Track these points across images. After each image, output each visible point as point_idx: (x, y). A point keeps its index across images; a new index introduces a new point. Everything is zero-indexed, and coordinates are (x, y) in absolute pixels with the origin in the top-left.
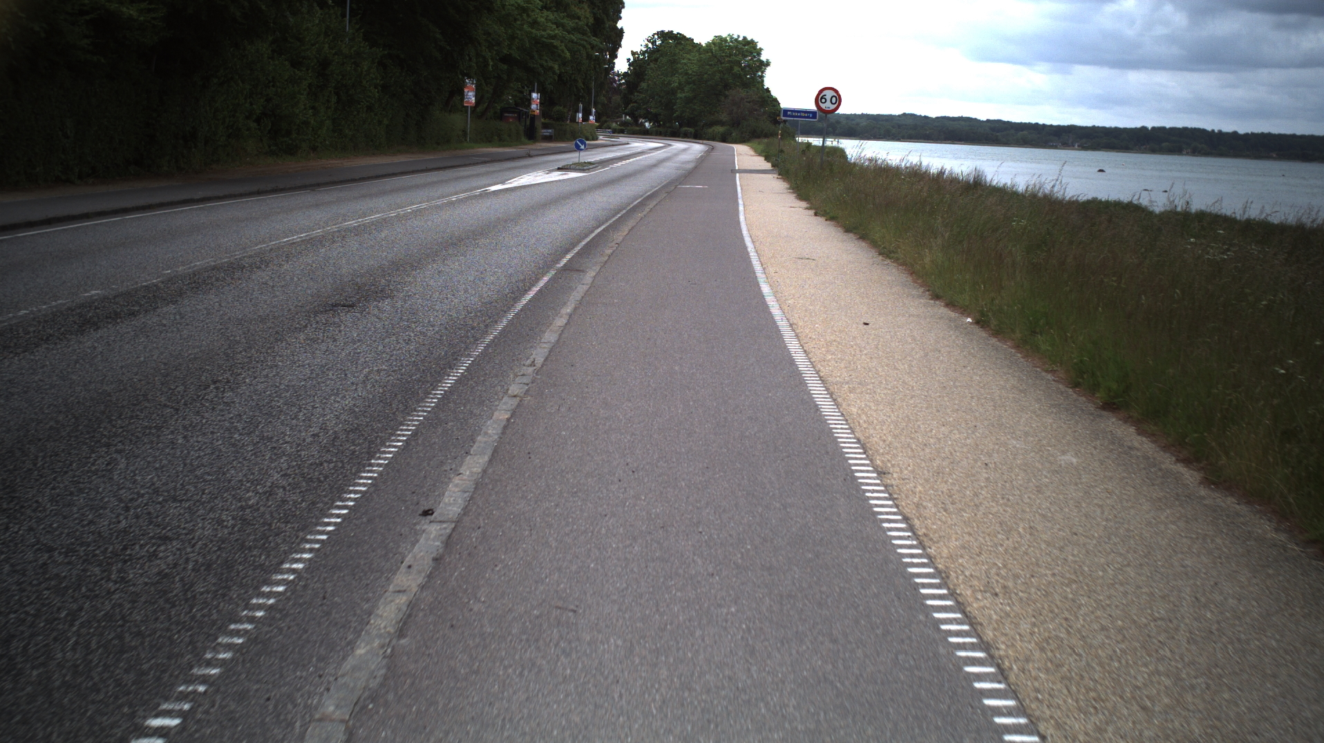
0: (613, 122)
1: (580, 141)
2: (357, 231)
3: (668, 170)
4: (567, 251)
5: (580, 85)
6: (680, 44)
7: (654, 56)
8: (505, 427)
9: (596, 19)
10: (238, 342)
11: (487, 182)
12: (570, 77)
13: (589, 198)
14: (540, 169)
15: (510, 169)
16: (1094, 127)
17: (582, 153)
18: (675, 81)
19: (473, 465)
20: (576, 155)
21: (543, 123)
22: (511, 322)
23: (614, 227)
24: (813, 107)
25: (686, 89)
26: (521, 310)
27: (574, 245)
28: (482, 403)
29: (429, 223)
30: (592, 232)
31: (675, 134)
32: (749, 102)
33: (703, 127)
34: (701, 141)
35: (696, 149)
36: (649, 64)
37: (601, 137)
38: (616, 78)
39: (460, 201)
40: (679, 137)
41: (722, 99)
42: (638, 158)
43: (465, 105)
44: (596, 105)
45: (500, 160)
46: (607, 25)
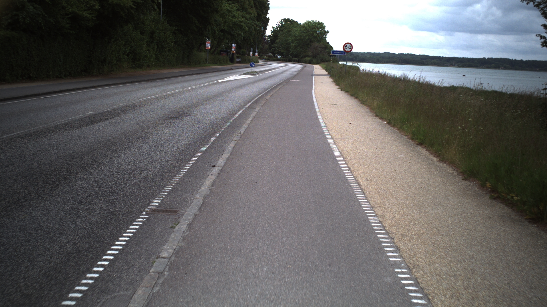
0: (265, 56)
1: (252, 63)
2: (173, 95)
3: (286, 75)
4: (249, 102)
5: (252, 41)
7: (282, 29)
8: (233, 148)
9: (258, 14)
10: (144, 127)
11: (217, 79)
12: (248, 38)
13: (256, 84)
14: (236, 74)
15: (225, 74)
16: (463, 58)
17: (253, 68)
18: (290, 39)
19: (225, 156)
20: (251, 69)
21: (237, 56)
22: (231, 123)
23: (266, 94)
24: (342, 50)
25: (295, 43)
26: (234, 120)
27: (251, 100)
28: (225, 143)
29: (198, 93)
30: (258, 96)
31: (290, 61)
32: (321, 48)
33: (302, 57)
34: (301, 64)
35: (299, 66)
36: (279, 32)
37: (260, 62)
38: (266, 38)
39: (208, 85)
40: (292, 62)
41: (309, 46)
42: (275, 70)
43: (206, 49)
44: (258, 49)
45: (221, 71)
46: (263, 16)
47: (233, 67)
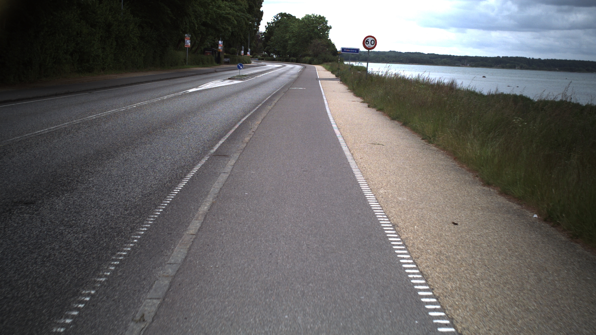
0: (258, 55)
1: (240, 64)
3: (284, 79)
5: (242, 37)
6: (290, 19)
7: (278, 24)
9: (250, 6)
11: (188, 87)
12: (237, 34)
14: (219, 79)
16: (476, 56)
17: (241, 70)
18: (287, 36)
20: (238, 71)
21: (224, 56)
25: (292, 39)
31: (288, 61)
32: (322, 46)
33: (301, 57)
34: (299, 64)
35: (297, 67)
36: (275, 28)
38: (260, 35)
40: (289, 62)
41: (309, 44)
42: (270, 72)
43: (186, 47)
44: (250, 48)
45: (200, 74)
46: (255, 9)
47: (218, 68)
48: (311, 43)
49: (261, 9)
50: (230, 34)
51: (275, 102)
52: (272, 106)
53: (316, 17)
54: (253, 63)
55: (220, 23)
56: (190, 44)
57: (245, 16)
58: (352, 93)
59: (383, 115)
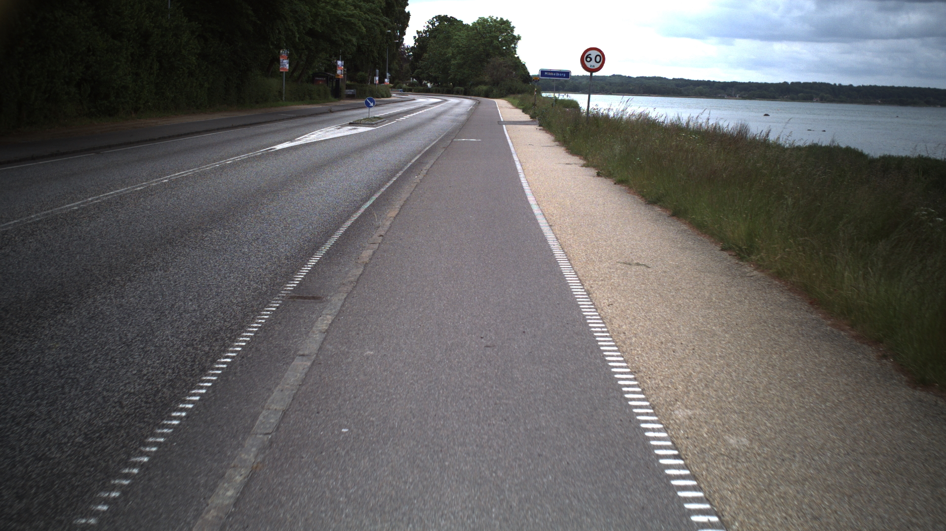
0: (403, 84)
1: (371, 99)
5: (376, 55)
6: (453, 24)
7: (434, 34)
12: (367, 49)
18: (450, 52)
21: (347, 85)
25: (458, 58)
31: (450, 92)
32: (506, 67)
33: (471, 86)
34: (469, 97)
35: (466, 103)
36: (430, 40)
38: (406, 51)
40: (452, 94)
41: (485, 64)
42: (420, 112)
43: (281, 71)
44: (390, 71)
45: (304, 116)
46: (396, 9)
47: (336, 106)
48: (488, 62)
49: (407, 9)
50: (355, 48)
51: (428, 166)
52: (421, 176)
53: (495, 20)
54: (395, 96)
55: (338, 31)
56: (288, 65)
57: (379, 20)
58: (563, 148)
59: (629, 193)
